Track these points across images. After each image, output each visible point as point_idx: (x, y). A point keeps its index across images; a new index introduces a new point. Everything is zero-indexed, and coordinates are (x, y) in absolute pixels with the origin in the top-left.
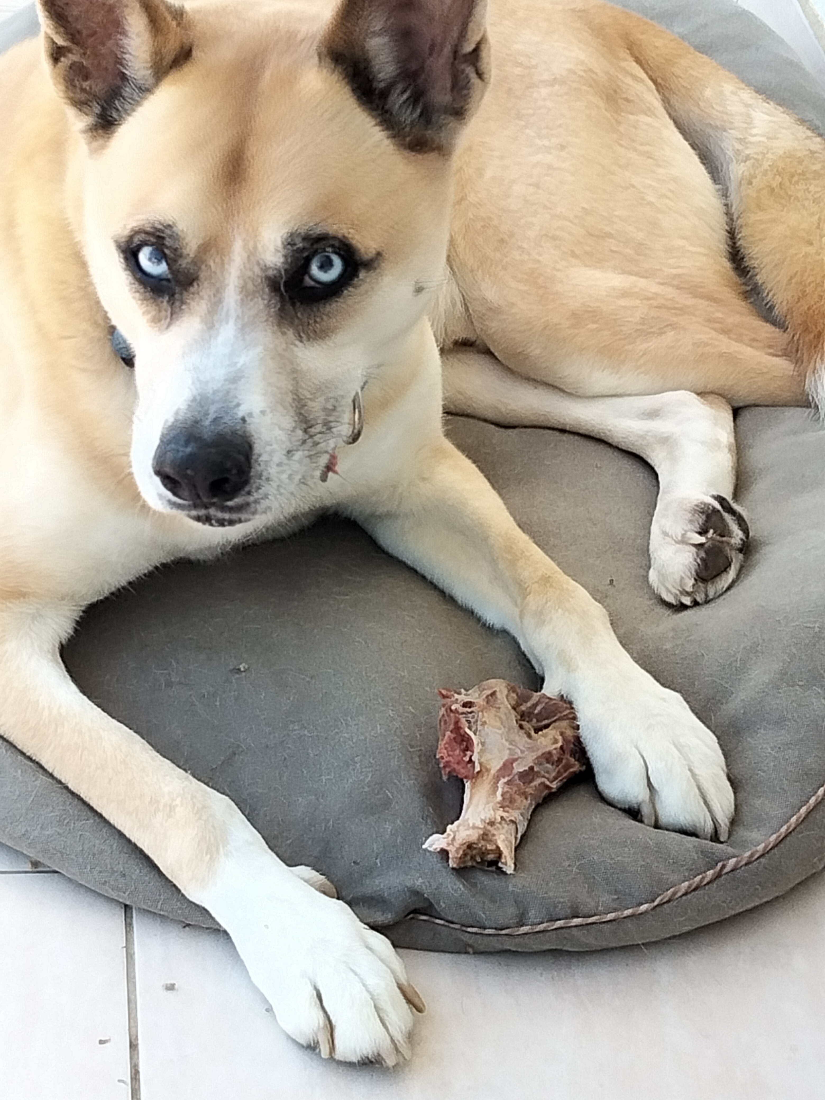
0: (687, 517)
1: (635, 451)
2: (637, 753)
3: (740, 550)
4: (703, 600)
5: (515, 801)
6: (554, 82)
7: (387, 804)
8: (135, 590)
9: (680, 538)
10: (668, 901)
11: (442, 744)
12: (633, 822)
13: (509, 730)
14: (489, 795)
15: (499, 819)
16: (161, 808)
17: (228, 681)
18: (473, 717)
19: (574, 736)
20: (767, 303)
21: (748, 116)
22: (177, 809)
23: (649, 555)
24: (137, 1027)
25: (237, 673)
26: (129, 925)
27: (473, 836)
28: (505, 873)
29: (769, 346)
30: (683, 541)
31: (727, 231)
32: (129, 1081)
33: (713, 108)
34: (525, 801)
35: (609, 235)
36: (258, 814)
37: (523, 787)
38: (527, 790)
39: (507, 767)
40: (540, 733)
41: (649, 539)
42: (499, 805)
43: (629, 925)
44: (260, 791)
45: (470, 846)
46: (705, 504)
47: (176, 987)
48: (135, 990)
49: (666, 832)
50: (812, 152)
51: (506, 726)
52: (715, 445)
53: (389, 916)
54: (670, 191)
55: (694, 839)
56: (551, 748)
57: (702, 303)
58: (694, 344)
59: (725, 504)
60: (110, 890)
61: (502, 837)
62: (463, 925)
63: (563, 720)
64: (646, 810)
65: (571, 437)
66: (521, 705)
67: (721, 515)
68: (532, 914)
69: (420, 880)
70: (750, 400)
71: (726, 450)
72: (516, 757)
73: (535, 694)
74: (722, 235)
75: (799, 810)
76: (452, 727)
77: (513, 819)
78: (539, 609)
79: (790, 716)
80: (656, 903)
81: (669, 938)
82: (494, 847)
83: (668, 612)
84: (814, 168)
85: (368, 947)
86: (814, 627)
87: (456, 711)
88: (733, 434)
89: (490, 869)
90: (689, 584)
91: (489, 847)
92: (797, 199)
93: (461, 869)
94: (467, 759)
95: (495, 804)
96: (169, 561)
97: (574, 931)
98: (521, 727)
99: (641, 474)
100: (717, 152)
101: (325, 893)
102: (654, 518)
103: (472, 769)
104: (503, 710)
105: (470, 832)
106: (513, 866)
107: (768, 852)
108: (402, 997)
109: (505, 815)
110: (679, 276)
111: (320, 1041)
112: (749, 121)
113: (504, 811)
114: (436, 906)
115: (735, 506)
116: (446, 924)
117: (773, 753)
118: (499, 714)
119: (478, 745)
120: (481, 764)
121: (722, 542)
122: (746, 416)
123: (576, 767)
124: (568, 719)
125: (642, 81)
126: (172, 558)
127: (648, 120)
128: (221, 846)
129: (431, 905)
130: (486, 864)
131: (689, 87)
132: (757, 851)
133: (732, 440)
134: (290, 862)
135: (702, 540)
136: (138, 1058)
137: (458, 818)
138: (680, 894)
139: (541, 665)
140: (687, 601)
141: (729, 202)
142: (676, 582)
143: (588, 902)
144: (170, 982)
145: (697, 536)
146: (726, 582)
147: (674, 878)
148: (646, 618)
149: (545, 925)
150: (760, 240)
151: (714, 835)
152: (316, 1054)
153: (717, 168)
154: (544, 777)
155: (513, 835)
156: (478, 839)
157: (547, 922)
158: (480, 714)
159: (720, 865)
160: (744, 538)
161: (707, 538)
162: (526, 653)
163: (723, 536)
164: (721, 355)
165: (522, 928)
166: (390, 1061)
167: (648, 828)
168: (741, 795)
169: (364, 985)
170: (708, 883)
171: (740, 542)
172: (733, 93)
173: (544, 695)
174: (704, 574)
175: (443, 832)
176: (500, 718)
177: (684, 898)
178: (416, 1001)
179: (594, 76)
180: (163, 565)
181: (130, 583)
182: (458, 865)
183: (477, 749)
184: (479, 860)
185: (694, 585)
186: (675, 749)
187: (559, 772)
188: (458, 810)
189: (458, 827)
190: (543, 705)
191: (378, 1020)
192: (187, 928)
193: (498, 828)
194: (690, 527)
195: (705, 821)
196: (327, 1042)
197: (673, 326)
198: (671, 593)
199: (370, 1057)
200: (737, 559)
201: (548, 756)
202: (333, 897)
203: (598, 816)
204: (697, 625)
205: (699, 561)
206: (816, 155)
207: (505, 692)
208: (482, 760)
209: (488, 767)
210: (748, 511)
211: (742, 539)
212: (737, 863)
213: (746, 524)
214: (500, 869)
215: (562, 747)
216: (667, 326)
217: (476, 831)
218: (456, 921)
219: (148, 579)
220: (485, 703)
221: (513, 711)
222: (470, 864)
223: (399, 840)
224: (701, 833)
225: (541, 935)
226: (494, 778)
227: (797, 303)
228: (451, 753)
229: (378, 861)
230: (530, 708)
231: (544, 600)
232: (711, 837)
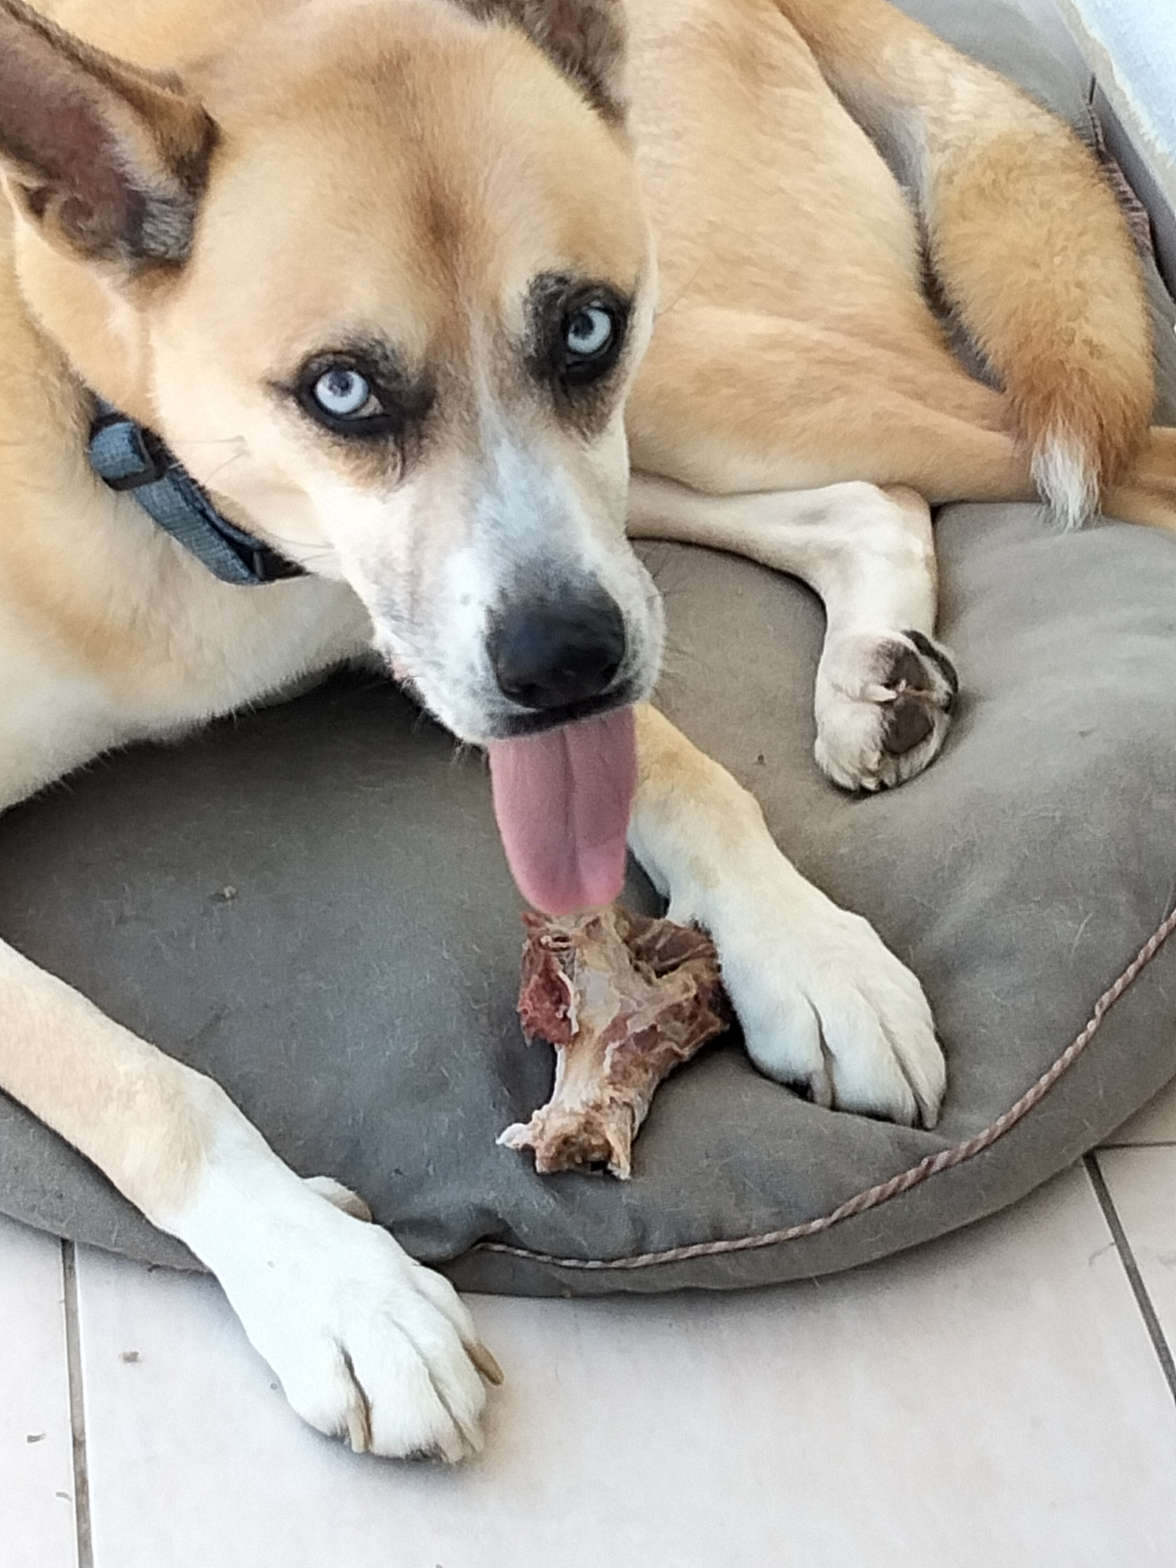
0: (867, 664)
1: (791, 571)
2: (806, 1001)
3: (946, 709)
4: (894, 781)
5: (630, 1076)
6: (661, 43)
7: (442, 1085)
8: (72, 787)
9: (858, 692)
10: (851, 1216)
11: (525, 992)
12: (799, 1101)
13: (620, 973)
14: (593, 1067)
15: (608, 1101)
16: (114, 1094)
17: (207, 912)
18: (568, 956)
19: (713, 982)
20: (978, 353)
21: (946, 84)
22: (138, 1097)
23: (814, 719)
24: (82, 1416)
25: (219, 901)
26: (69, 1270)
27: (571, 1126)
28: (616, 1179)
29: (981, 416)
30: (864, 698)
31: (918, 252)
32: (73, 1495)
33: (895, 74)
34: (644, 1075)
35: (747, 261)
36: (254, 1105)
37: (642, 1055)
38: (647, 1059)
39: (617, 1026)
40: (665, 977)
41: (814, 696)
42: (606, 1081)
43: (795, 1250)
44: (256, 1071)
45: (566, 1141)
46: (893, 644)
47: (140, 1356)
48: (79, 1362)
49: (849, 1116)
50: (1037, 136)
51: (615, 965)
52: (905, 558)
53: (448, 1246)
54: (836, 196)
55: (889, 1125)
56: (681, 998)
57: (886, 356)
58: (875, 414)
59: (922, 644)
60: (41, 1218)
61: (613, 1126)
62: (555, 1257)
63: (699, 957)
64: (818, 1085)
65: (699, 552)
66: (636, 936)
67: (917, 659)
68: (656, 1237)
69: (492, 1194)
70: (955, 496)
71: (922, 565)
72: (630, 1011)
73: (656, 921)
74: (912, 259)
75: (1038, 1079)
76: (540, 968)
77: (627, 1100)
78: (662, 799)
79: (1021, 946)
80: (834, 1217)
81: (855, 1268)
82: (601, 1142)
83: (840, 800)
84: (1042, 158)
85: (419, 1292)
86: (1053, 817)
87: (546, 947)
88: (932, 543)
89: (595, 1173)
90: (873, 759)
91: (594, 1142)
92: (1017, 202)
93: (553, 1174)
94: (560, 1015)
95: (601, 1080)
96: (120, 744)
97: (718, 1261)
98: (637, 969)
99: (802, 603)
100: (903, 139)
101: (355, 1215)
102: (821, 665)
103: (567, 1029)
104: (610, 945)
105: (566, 1120)
106: (628, 1168)
107: (995, 1140)
108: (469, 1361)
109: (616, 1095)
110: (850, 317)
111: (350, 1429)
112: (948, 93)
113: (615, 1089)
114: (516, 1230)
115: (938, 646)
116: (531, 1255)
117: (999, 1000)
118: (604, 951)
119: (575, 995)
120: (580, 1023)
121: (919, 698)
122: (950, 518)
123: (717, 1026)
124: (704, 956)
125: (790, 40)
126: (126, 741)
127: (804, 94)
128: (203, 1151)
129: (508, 1229)
130: (589, 1165)
131: (861, 45)
132: (977, 1141)
133: (930, 550)
134: (304, 1171)
135: (890, 695)
136: (85, 1460)
137: (547, 1101)
138: (868, 1204)
139: (663, 878)
140: (870, 784)
141: (921, 210)
142: (852, 756)
143: (736, 1219)
144: (129, 1350)
145: (883, 689)
146: (926, 754)
147: (859, 1180)
148: (811, 810)
149: (673, 1252)
150: (964, 263)
151: (917, 1118)
152: (345, 1446)
153: (903, 161)
154: (670, 1040)
155: (629, 1122)
156: (579, 1131)
157: (677, 1247)
158: (578, 951)
159: (925, 1162)
160: (951, 691)
161: (897, 692)
162: (643, 863)
163: (919, 688)
164: (913, 430)
165: (641, 1258)
166: (453, 1454)
167: (821, 1109)
168: (956, 1062)
169: (415, 1345)
170: (909, 1188)
171: (945, 697)
172: (925, 52)
173: (669, 922)
174: (895, 745)
175: (526, 1120)
176: (607, 957)
177: (875, 1210)
178: (490, 1367)
179: (722, 34)
180: (114, 751)
181: (64, 778)
182: (549, 1168)
183: (574, 1001)
184: (579, 1160)
185: (879, 762)
186: (861, 997)
187: (692, 1033)
188: (547, 1091)
189: (549, 1113)
190: (669, 936)
191: (435, 1394)
192: (154, 1272)
193: (607, 1115)
194: (871, 676)
195: (904, 1101)
196: (360, 1427)
197: (843, 389)
198: (848, 773)
199: (423, 1449)
200: (941, 722)
201: (676, 1009)
202: (366, 1220)
203: (750, 1094)
204: (885, 818)
205: (886, 725)
206: (1045, 139)
207: (613, 918)
208: (583, 1015)
209: (591, 1026)
210: (956, 652)
211: (948, 693)
212: (950, 1159)
213: (953, 671)
214: (610, 1172)
215: (696, 997)
216: (834, 390)
217: (574, 1118)
218: (545, 1250)
219: (92, 771)
220: (584, 934)
221: (624, 946)
222: (566, 1166)
223: (461, 1136)
224: (897, 1117)
225: (668, 1267)
226: (598, 1042)
227: (1018, 351)
228: (538, 1005)
229: (430, 1169)
230: (649, 941)
231: (670, 787)
232: (913, 1122)
